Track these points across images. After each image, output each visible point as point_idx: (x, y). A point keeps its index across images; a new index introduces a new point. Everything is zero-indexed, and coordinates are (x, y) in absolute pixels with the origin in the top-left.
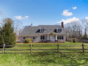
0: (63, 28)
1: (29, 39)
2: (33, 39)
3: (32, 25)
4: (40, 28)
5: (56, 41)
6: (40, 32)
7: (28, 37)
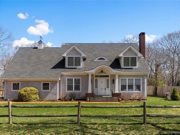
0: (140, 55)
1: (29, 88)
2: (44, 89)
3: (40, 42)
4: (65, 55)
5: (114, 95)
6: (67, 66)
7: (28, 83)
